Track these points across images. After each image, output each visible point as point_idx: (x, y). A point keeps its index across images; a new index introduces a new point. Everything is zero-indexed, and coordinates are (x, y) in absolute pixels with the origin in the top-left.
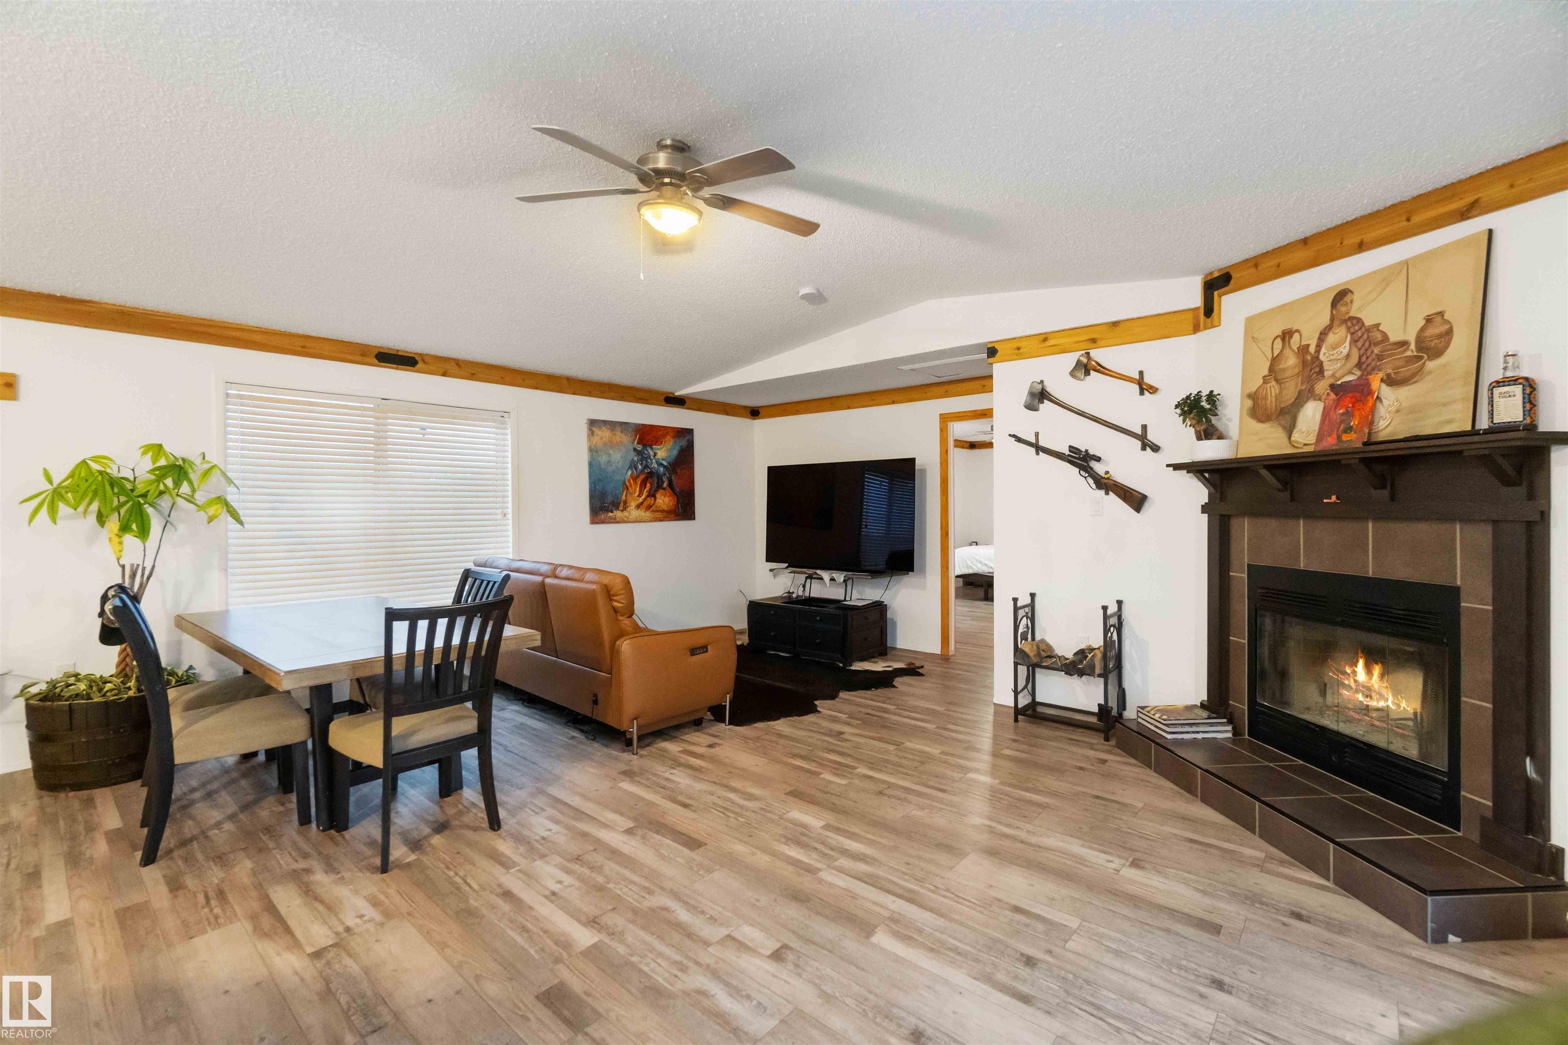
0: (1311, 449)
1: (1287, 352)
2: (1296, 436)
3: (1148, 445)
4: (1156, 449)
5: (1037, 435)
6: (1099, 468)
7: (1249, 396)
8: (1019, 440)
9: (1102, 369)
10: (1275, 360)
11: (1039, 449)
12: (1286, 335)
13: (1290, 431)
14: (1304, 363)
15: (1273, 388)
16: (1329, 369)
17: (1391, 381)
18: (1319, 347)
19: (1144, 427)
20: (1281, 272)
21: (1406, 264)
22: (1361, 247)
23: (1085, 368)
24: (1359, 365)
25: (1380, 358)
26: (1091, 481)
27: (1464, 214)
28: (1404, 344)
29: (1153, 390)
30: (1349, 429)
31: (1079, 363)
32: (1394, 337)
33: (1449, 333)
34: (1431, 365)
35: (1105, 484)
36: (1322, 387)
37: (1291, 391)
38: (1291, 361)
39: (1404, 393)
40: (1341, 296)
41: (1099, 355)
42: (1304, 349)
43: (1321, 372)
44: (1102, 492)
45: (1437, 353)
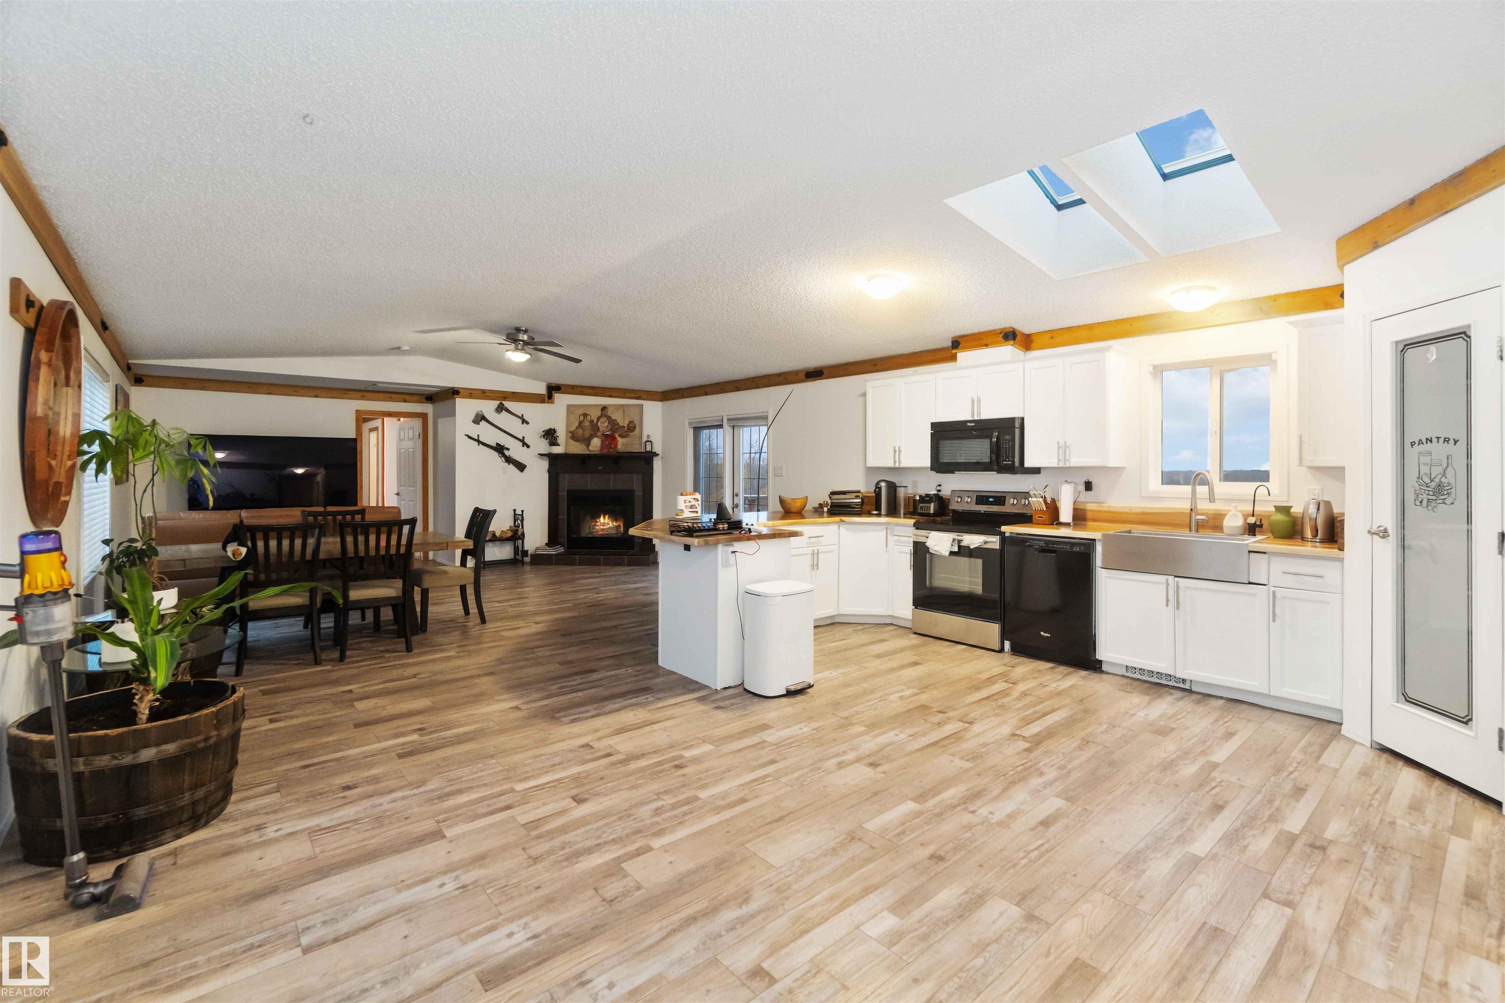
0: (598, 453)
1: (585, 420)
2: (590, 448)
3: (525, 444)
4: (528, 446)
5: (478, 436)
6: (507, 453)
7: (570, 432)
8: (470, 437)
9: (508, 411)
10: (580, 423)
11: (479, 442)
12: (585, 415)
13: (588, 445)
14: (592, 425)
15: (580, 431)
16: (601, 429)
17: (620, 436)
18: (597, 422)
19: (523, 437)
20: (582, 393)
21: (623, 405)
22: (610, 396)
23: (500, 409)
24: (611, 430)
25: (617, 429)
26: (503, 459)
27: (638, 398)
28: (624, 427)
29: (527, 423)
30: (611, 448)
31: (499, 406)
32: (621, 424)
33: (635, 427)
34: (631, 434)
35: (509, 460)
36: (599, 434)
37: (588, 433)
38: (587, 424)
39: (624, 440)
40: (604, 408)
41: (507, 404)
42: (591, 421)
43: (598, 429)
44: (507, 464)
45: (633, 431)
